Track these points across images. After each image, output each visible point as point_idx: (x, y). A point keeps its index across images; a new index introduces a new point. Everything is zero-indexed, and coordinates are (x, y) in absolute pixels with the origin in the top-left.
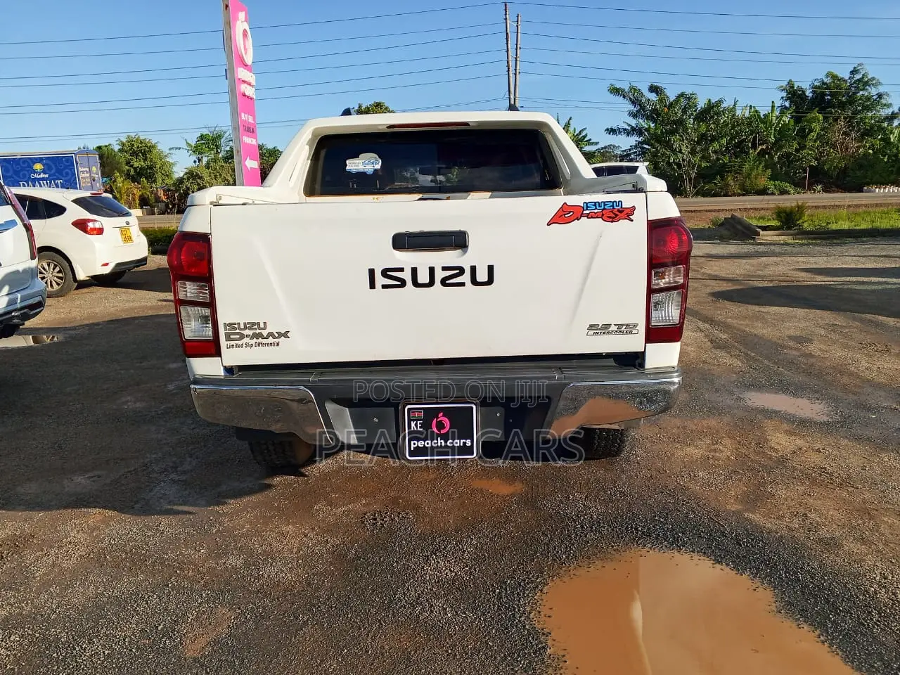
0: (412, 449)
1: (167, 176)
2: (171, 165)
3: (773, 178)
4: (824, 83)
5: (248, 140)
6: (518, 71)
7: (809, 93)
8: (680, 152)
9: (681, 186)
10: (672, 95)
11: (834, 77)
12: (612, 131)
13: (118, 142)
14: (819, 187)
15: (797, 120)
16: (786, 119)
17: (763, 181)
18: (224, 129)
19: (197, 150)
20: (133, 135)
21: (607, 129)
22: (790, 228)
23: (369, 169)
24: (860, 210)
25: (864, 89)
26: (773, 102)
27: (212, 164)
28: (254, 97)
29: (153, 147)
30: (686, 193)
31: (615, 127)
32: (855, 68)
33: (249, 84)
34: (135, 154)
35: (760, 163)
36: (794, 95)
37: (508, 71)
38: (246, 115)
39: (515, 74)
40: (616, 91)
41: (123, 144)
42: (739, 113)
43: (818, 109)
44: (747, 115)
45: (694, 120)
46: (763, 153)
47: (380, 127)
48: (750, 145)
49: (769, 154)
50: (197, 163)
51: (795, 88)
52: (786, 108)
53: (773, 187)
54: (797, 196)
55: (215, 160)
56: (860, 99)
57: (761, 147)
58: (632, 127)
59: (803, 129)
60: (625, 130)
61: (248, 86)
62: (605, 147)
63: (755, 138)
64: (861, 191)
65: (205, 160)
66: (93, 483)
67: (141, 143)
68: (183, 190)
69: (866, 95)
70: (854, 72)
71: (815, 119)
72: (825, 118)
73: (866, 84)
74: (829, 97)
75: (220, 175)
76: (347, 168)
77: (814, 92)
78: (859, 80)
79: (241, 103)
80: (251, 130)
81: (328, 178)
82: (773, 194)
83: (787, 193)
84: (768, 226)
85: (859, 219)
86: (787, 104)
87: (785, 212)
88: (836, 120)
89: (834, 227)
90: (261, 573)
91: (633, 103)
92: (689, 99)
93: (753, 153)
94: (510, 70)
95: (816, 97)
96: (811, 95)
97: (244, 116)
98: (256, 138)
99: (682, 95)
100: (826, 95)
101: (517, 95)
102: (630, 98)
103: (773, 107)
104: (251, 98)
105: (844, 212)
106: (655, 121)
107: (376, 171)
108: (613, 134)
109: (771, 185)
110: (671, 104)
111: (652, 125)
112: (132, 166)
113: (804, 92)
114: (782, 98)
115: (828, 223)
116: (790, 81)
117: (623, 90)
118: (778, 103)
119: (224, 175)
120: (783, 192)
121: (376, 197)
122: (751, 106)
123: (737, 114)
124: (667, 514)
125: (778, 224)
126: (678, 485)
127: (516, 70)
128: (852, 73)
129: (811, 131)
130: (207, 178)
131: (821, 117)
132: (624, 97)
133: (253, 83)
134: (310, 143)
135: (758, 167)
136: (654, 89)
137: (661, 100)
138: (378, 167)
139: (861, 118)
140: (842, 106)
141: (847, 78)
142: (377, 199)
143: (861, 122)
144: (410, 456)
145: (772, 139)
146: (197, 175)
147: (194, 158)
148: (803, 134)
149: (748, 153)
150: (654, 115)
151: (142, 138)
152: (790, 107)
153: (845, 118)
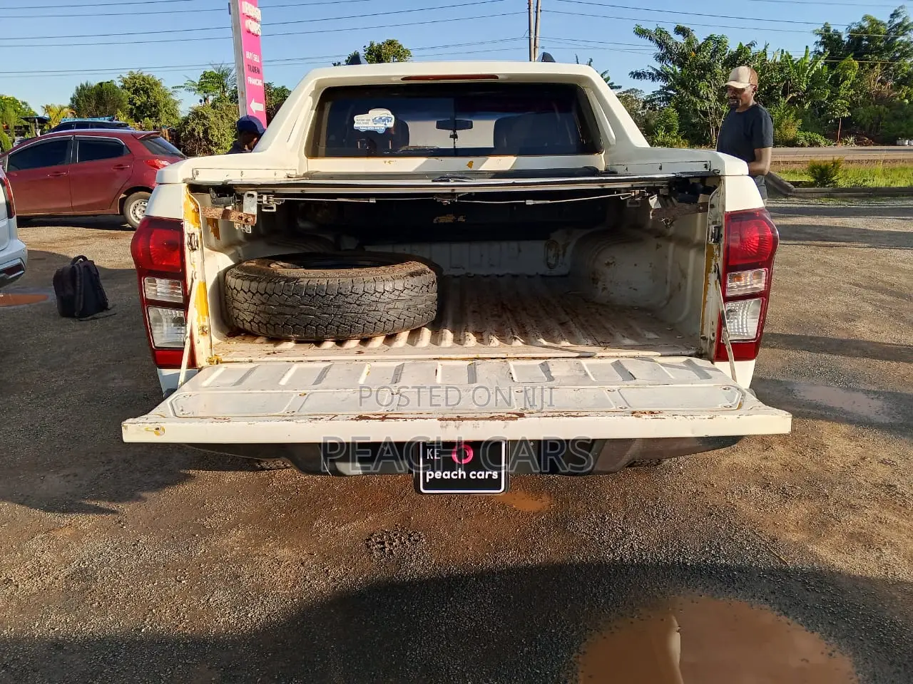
0: (428, 481)
1: (172, 114)
2: (175, 103)
3: (804, 128)
4: (862, 27)
5: (253, 81)
6: (539, 9)
7: (845, 38)
8: (707, 98)
9: (707, 135)
10: (700, 37)
11: (874, 22)
12: (637, 75)
13: (120, 79)
14: (852, 139)
15: (832, 66)
16: (820, 65)
17: (792, 132)
18: (229, 66)
19: (202, 87)
20: (135, 72)
21: (632, 73)
22: (823, 185)
23: (381, 127)
24: (897, 166)
25: (903, 34)
26: (807, 47)
27: (218, 104)
28: (260, 34)
29: (156, 84)
30: (712, 143)
31: (639, 70)
32: (896, 11)
33: (255, 20)
34: (136, 92)
35: (790, 113)
36: (830, 40)
37: (529, 8)
38: (251, 54)
39: (537, 12)
40: (641, 33)
41: (125, 82)
42: (770, 58)
43: (852, 54)
44: (778, 60)
45: (723, 65)
46: (793, 101)
47: (394, 79)
48: (780, 92)
49: (799, 102)
50: (203, 102)
51: (831, 32)
52: (820, 53)
53: (803, 138)
54: (829, 149)
55: (219, 100)
56: (899, 45)
57: (791, 95)
58: (657, 71)
59: (836, 77)
60: (650, 74)
61: (253, 22)
62: (627, 91)
63: (786, 86)
64: (895, 144)
65: (211, 98)
66: (67, 484)
67: (144, 79)
68: (189, 131)
69: (906, 40)
70: (895, 15)
71: (851, 67)
72: (861, 65)
73: (906, 28)
74: (867, 42)
75: (227, 115)
76: (355, 125)
77: (850, 37)
78: (899, 25)
79: (245, 40)
80: (256, 70)
81: (332, 138)
82: (802, 145)
83: (818, 144)
84: (800, 182)
85: (894, 175)
86: (821, 49)
87: (819, 167)
88: (872, 67)
89: (870, 184)
90: (249, 615)
91: (660, 46)
92: (718, 42)
93: (783, 102)
94: (532, 7)
95: (853, 42)
96: (847, 39)
97: (249, 55)
98: (261, 78)
99: (710, 38)
100: (863, 39)
101: (538, 35)
102: (656, 40)
103: (806, 52)
104: (257, 36)
105: (880, 167)
106: (681, 65)
107: (388, 129)
108: (638, 78)
109: (801, 137)
110: (699, 48)
111: (678, 70)
112: (135, 104)
113: (840, 36)
114: (816, 42)
115: (864, 181)
116: (826, 23)
117: (649, 32)
118: (812, 49)
119: (230, 116)
120: (813, 144)
121: (388, 159)
122: (783, 51)
123: (767, 59)
124: (718, 544)
125: (812, 180)
126: (728, 504)
127: (537, 7)
128: (892, 16)
129: (845, 78)
130: (212, 119)
131: (856, 63)
132: (650, 39)
133: (259, 18)
134: (313, 95)
135: (788, 115)
136: (681, 30)
137: (689, 44)
138: (391, 125)
139: (900, 66)
140: (880, 52)
141: (886, 22)
142: (389, 162)
143: (898, 70)
144: (425, 488)
145: (804, 87)
146: (203, 115)
147: (200, 96)
148: (836, 82)
149: (777, 101)
150: (681, 59)
151: (145, 75)
152: (824, 51)
153: (882, 65)
